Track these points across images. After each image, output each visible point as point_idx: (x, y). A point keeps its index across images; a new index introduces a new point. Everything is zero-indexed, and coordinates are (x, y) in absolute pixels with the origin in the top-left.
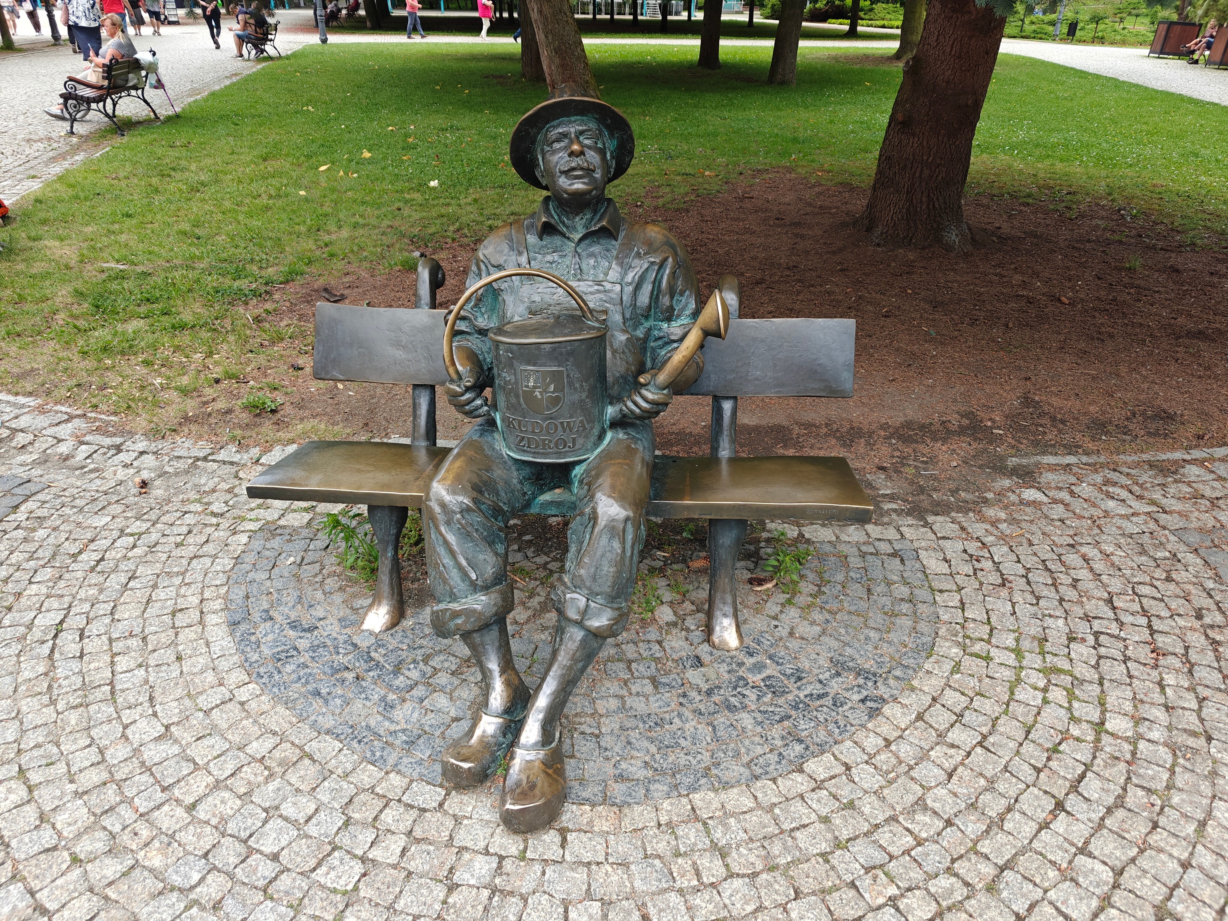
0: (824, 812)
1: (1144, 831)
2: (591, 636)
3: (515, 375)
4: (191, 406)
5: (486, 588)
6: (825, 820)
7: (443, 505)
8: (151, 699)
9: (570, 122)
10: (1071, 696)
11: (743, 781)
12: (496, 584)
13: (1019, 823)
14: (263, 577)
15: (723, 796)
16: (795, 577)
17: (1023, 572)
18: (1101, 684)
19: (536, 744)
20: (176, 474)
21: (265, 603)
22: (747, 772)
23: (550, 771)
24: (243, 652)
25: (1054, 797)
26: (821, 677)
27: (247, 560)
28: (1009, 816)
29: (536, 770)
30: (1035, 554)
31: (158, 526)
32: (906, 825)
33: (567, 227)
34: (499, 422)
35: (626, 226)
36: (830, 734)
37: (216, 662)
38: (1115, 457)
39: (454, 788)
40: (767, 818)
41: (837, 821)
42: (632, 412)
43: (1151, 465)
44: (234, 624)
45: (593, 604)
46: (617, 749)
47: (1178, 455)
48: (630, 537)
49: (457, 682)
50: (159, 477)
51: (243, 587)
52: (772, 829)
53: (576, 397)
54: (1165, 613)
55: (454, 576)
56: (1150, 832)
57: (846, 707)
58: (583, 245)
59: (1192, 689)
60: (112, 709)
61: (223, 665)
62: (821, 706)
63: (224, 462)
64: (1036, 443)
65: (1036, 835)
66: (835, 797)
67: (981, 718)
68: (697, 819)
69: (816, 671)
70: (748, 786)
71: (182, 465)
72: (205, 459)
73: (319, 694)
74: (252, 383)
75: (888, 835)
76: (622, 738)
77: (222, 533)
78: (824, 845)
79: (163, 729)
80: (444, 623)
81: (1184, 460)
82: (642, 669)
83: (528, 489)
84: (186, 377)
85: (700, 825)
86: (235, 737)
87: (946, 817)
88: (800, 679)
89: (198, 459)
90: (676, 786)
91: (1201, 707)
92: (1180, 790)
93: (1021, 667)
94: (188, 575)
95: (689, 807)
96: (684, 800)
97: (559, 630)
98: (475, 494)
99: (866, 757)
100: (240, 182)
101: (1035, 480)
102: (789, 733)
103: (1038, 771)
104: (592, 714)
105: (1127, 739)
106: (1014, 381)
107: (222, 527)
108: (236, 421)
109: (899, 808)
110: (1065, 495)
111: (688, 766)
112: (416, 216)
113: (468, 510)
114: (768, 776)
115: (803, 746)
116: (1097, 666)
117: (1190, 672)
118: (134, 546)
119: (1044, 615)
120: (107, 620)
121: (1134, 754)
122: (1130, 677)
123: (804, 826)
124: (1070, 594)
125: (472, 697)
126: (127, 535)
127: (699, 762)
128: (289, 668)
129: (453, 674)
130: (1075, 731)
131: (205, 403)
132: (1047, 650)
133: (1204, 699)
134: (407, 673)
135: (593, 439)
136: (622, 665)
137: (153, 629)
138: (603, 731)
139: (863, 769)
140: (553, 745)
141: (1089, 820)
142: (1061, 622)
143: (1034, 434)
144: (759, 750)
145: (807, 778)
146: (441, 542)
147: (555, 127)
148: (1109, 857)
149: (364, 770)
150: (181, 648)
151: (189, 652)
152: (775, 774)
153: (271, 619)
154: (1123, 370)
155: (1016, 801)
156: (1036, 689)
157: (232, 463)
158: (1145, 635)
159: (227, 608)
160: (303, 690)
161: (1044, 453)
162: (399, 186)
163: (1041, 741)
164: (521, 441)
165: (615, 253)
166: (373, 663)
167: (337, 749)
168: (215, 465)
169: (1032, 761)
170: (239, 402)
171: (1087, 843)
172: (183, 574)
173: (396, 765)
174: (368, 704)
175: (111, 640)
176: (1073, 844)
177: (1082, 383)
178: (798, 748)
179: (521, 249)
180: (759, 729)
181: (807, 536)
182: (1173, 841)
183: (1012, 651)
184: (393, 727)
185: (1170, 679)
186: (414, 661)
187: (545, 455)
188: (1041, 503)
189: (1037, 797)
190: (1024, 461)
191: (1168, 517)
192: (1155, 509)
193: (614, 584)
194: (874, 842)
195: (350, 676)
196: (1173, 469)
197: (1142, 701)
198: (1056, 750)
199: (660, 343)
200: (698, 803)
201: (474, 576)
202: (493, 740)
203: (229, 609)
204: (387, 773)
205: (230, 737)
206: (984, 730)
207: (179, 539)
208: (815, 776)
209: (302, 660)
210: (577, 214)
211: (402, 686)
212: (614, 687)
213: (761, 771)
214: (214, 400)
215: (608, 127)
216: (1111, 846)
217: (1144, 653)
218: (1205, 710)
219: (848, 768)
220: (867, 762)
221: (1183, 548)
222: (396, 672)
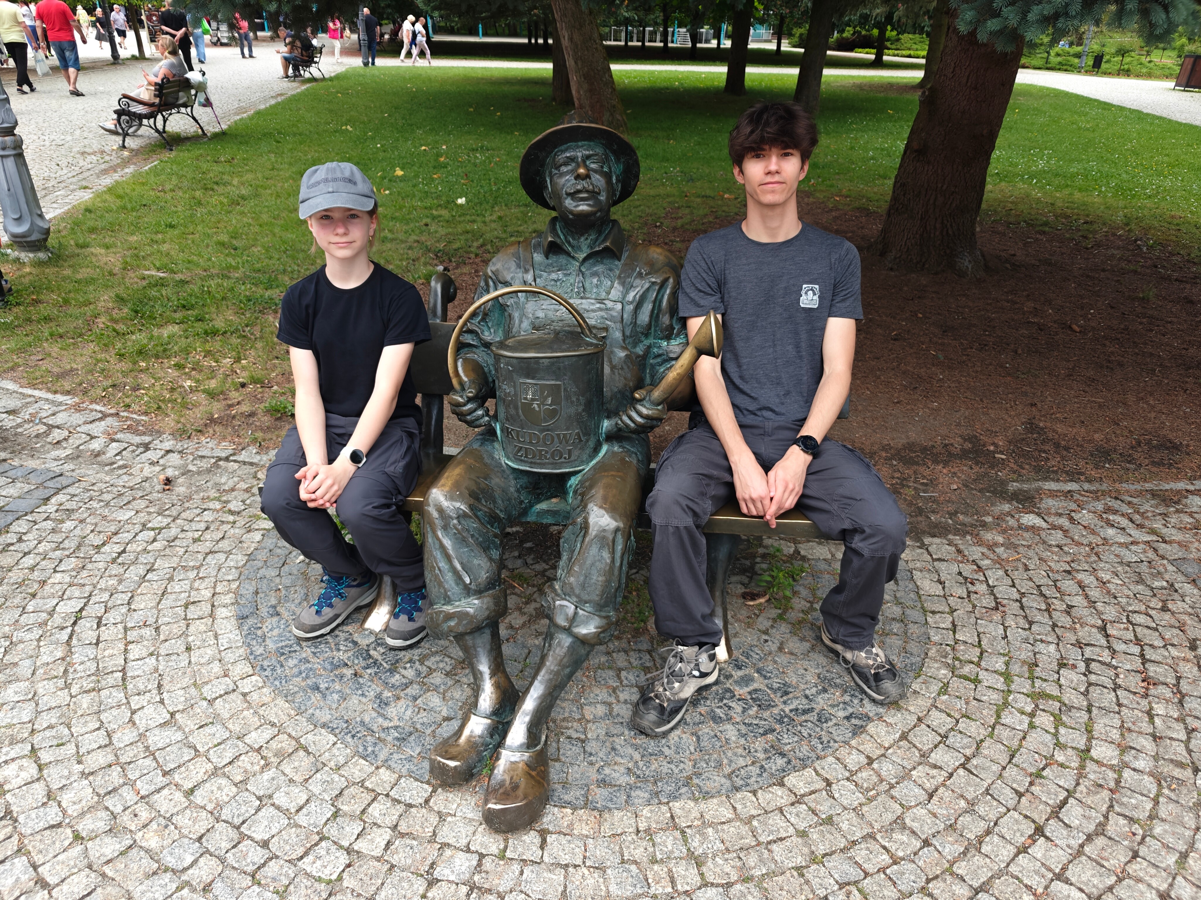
0: (802, 826)
1: (1123, 860)
2: (578, 643)
3: (515, 387)
4: (217, 408)
5: (479, 592)
6: (803, 834)
7: (441, 510)
8: (160, 686)
9: (578, 147)
10: (1058, 722)
11: (723, 791)
12: (489, 589)
13: (997, 846)
14: (273, 574)
15: (702, 805)
16: (788, 593)
17: (1017, 596)
18: (1089, 711)
19: (521, 746)
20: (199, 473)
21: (273, 599)
22: (727, 783)
23: (534, 773)
24: (249, 645)
25: (1034, 821)
26: (807, 692)
27: (259, 557)
28: (988, 839)
29: (519, 772)
30: (1031, 579)
31: (178, 521)
32: (883, 843)
33: (573, 247)
34: (498, 432)
35: (629, 247)
36: (813, 749)
37: (223, 654)
38: (1117, 485)
39: (440, 786)
40: (745, 830)
41: (814, 835)
42: (627, 426)
43: (1154, 494)
44: (242, 618)
45: (581, 612)
46: (601, 754)
47: (1181, 485)
48: (619, 547)
49: (450, 683)
50: (183, 474)
51: (254, 583)
52: (750, 841)
53: (572, 410)
54: (1158, 643)
55: (449, 579)
56: (1129, 862)
57: (830, 724)
58: (587, 264)
59: (1181, 719)
60: (122, 695)
61: (229, 657)
62: (806, 721)
63: (244, 463)
64: (1038, 469)
65: (1013, 859)
66: (814, 812)
67: (966, 740)
68: (676, 827)
69: (803, 686)
70: (728, 797)
71: (204, 464)
72: (227, 459)
73: (318, 688)
74: (275, 388)
75: (864, 852)
76: (608, 744)
77: (237, 531)
78: (800, 859)
79: (168, 716)
80: (438, 625)
81: (1187, 491)
82: (631, 677)
83: (524, 497)
84: (214, 381)
85: (677, 834)
86: (236, 727)
87: (923, 837)
88: (786, 693)
89: (220, 459)
90: (657, 794)
91: (1189, 738)
92: (1163, 820)
93: (1009, 691)
94: (202, 569)
95: (669, 815)
96: (664, 808)
97: (549, 636)
98: (472, 501)
99: (847, 774)
100: (278, 196)
101: (1034, 506)
102: (772, 747)
103: (1020, 795)
104: (579, 720)
105: (1111, 767)
106: (1020, 407)
107: (238, 524)
108: (258, 424)
109: (877, 826)
110: (1064, 522)
111: (670, 775)
112: (442, 231)
113: (465, 515)
114: (748, 788)
115: (785, 760)
116: (1086, 693)
117: (1181, 702)
118: (155, 540)
119: (1036, 641)
120: (124, 610)
121: (1118, 782)
122: (1119, 705)
123: (781, 839)
124: (1064, 620)
125: (464, 698)
126: (148, 529)
127: (681, 771)
128: (291, 662)
129: (447, 674)
130: (1060, 757)
131: (230, 406)
132: (1036, 675)
133: (1193, 730)
134: (403, 672)
135: (588, 451)
136: (611, 673)
137: (166, 620)
138: (589, 736)
139: (843, 786)
140: (538, 748)
141: (1068, 846)
142: (1052, 648)
143: (1036, 460)
144: (741, 762)
145: (787, 792)
146: (437, 546)
147: (563, 151)
148: (1087, 884)
149: (356, 764)
150: (190, 639)
151: (198, 643)
152: (756, 787)
153: (278, 614)
154: (1131, 398)
155: (996, 824)
156: (1023, 713)
157: (251, 464)
158: (1138, 663)
159: (237, 603)
160: (303, 684)
161: (1046, 479)
162: (428, 202)
163: (1024, 765)
164: (519, 451)
165: (618, 272)
166: (371, 660)
167: (331, 743)
168: (236, 466)
169: (1014, 786)
170: (262, 406)
171: (1064, 869)
172: (198, 568)
173: (387, 761)
174: (364, 700)
175: (126, 629)
176: (1050, 870)
177: (1088, 410)
178: (780, 762)
179: (527, 267)
180: (742, 741)
181: (803, 553)
182: (1153, 871)
183: (1001, 674)
184: (386, 724)
185: (1159, 709)
186: (411, 661)
187: (542, 465)
188: (1040, 529)
189: (1016, 821)
190: (1026, 486)
191: (1168, 547)
192: (1155, 538)
193: (603, 592)
194: (850, 858)
195: (348, 672)
196: (1175, 499)
197: (1129, 730)
198: (1039, 776)
199: (659, 360)
200: (677, 812)
201: (467, 580)
202: (479, 740)
203: (239, 604)
204: (377, 768)
205: (230, 726)
206: (968, 752)
207: (197, 535)
208: (795, 790)
209: (304, 655)
210: (582, 235)
211: (398, 684)
212: (602, 694)
213: (741, 782)
214: (239, 403)
215: (614, 152)
216: (1089, 873)
217: (1135, 682)
218: (1193, 741)
219: (829, 784)
220: (848, 779)
221: (1181, 578)
222: (393, 670)
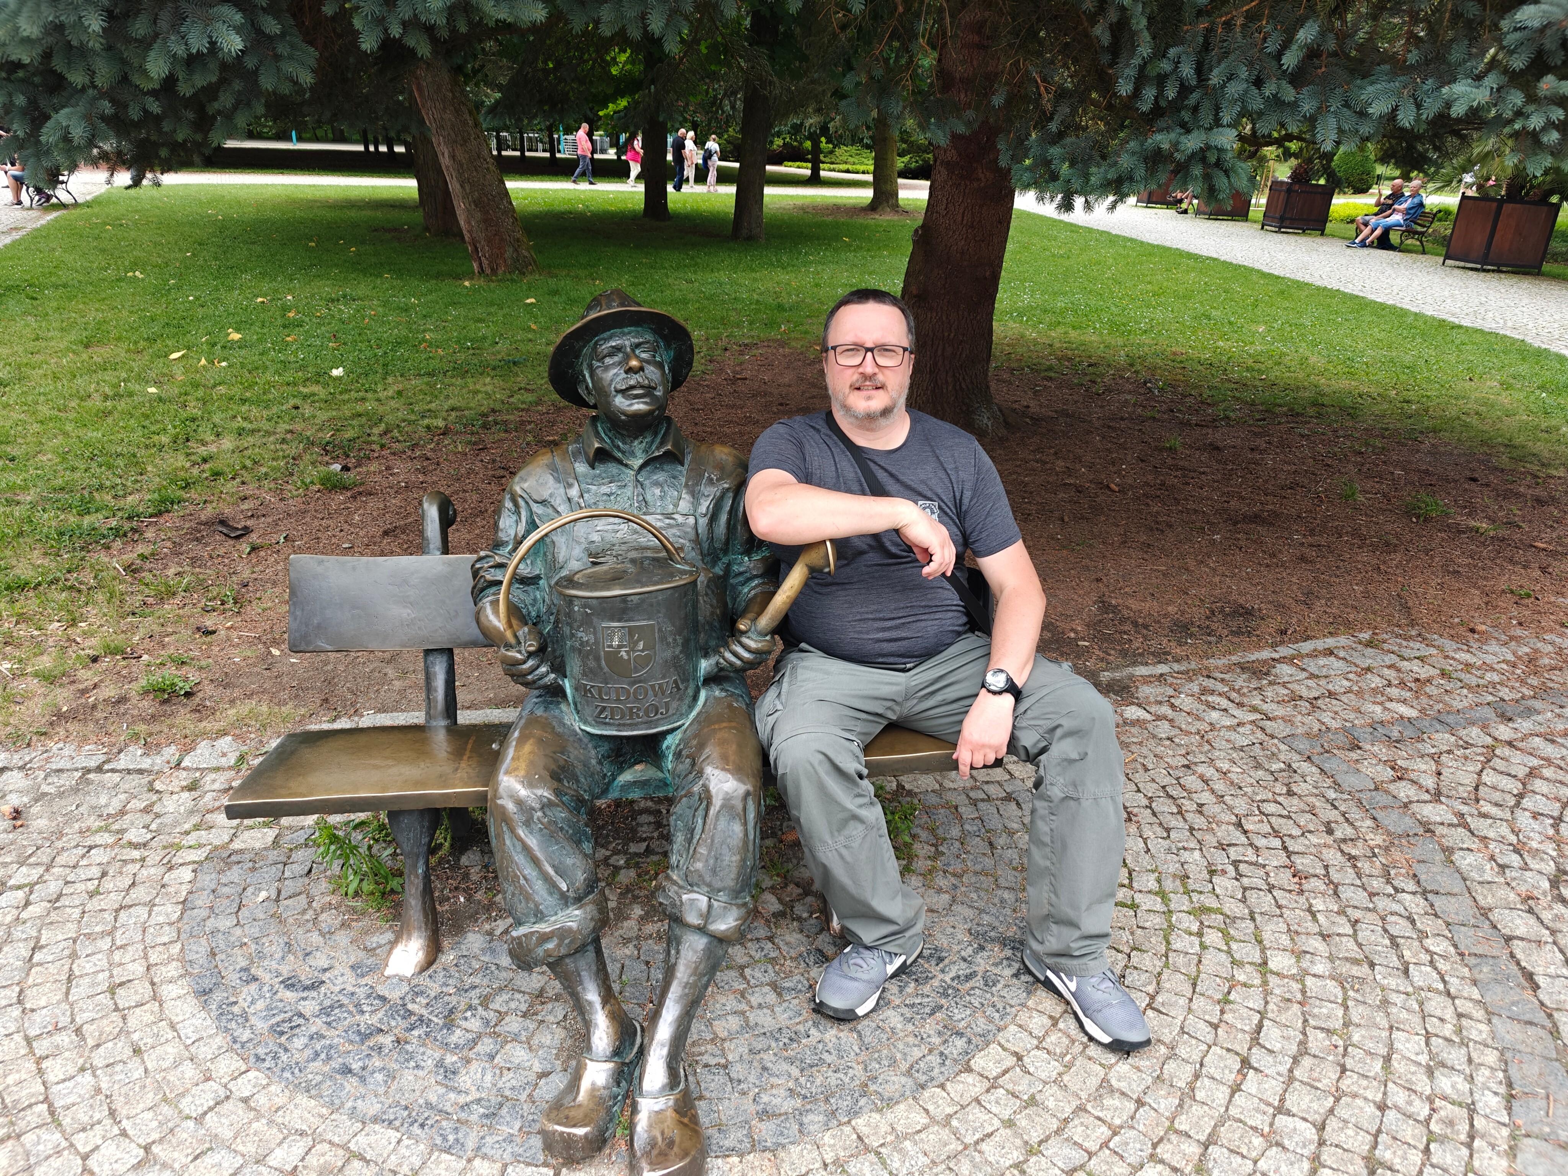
0: (1006, 1114)
1: (1335, 1077)
2: (715, 943)
4: (63, 697)
5: (578, 900)
6: (1009, 1123)
7: (519, 803)
8: (112, 1113)
9: (624, 334)
10: (1227, 937)
11: (908, 1093)
12: (589, 893)
13: (1210, 1089)
14: (229, 923)
15: (890, 1115)
16: (908, 839)
17: (1145, 802)
18: (1253, 919)
19: (663, 1088)
20: (61, 795)
21: (240, 959)
22: (910, 1082)
23: (686, 1120)
24: (227, 1030)
25: (1237, 1054)
26: (963, 953)
27: (199, 903)
28: (1198, 1084)
30: (1153, 780)
31: (55, 870)
32: (1097, 1114)
36: (990, 1020)
37: (193, 1049)
38: (1205, 662)
40: (945, 1133)
41: (1022, 1121)
42: (731, 664)
43: (1243, 667)
44: (203, 994)
45: (716, 904)
46: (752, 1079)
47: (1265, 654)
48: (751, 816)
49: (532, 1026)
50: (37, 801)
51: (203, 941)
52: (955, 1146)
53: (668, 654)
54: (1296, 832)
55: (539, 889)
56: (1340, 1078)
57: (999, 986)
58: (643, 473)
59: (1342, 912)
60: (58, 1135)
61: (204, 1051)
62: (973, 988)
63: (129, 772)
64: (1124, 653)
65: (1230, 1101)
66: (1014, 1095)
67: (1144, 976)
68: (867, 1149)
69: (956, 948)
70: (914, 1098)
71: (66, 781)
72: (99, 769)
73: (350, 1071)
74: (145, 657)
75: (1080, 1129)
76: (755, 1064)
77: (153, 871)
78: (1015, 1154)
79: (142, 1152)
81: (1273, 660)
82: (758, 974)
84: (45, 658)
85: (872, 1157)
86: (250, 1148)
87: (1135, 1097)
88: (941, 960)
89: (89, 771)
90: (833, 1113)
91: (1355, 931)
92: (1358, 1026)
93: (1170, 911)
94: (118, 934)
95: (855, 1136)
96: (847, 1129)
98: (555, 784)
99: (1035, 1042)
100: (56, 378)
101: (1132, 696)
102: (945, 1027)
103: (1215, 1027)
104: (712, 1040)
105: (1293, 977)
106: (1086, 584)
107: (149, 861)
108: (135, 712)
109: (1084, 1095)
110: (1165, 710)
111: (841, 1086)
112: (322, 416)
113: (550, 804)
114: (935, 1083)
115: (964, 1039)
116: (1244, 900)
117: (1336, 893)
118: (27, 904)
119: (1179, 849)
120: (16, 1012)
121: (1303, 992)
122: (1279, 907)
123: (989, 1135)
124: (1199, 822)
125: (557, 1042)
126: (11, 888)
127: (852, 1079)
128: (299, 1043)
129: (524, 1015)
130: (1241, 977)
131: (84, 692)
132: (1191, 888)
133: (1357, 921)
134: (464, 1024)
136: (733, 974)
137: (87, 1016)
138: (730, 1058)
139: (1035, 1056)
141: (1278, 1074)
142: (1197, 854)
143: (1120, 643)
144: (917, 1053)
145: (978, 1078)
146: (519, 848)
147: (606, 340)
148: (1308, 1112)
149: (438, 1162)
150: (135, 1037)
151: (150, 1041)
152: (942, 1079)
153: (256, 979)
154: (1191, 563)
155: (1201, 1065)
156: (1190, 934)
157: (140, 772)
158: (1283, 859)
159: (187, 973)
160: (327, 1069)
161: (1134, 664)
162: (288, 377)
163: (1210, 992)
164: (601, 712)
165: (683, 480)
166: (414, 1018)
167: (394, 1141)
168: (116, 777)
169: (1207, 1017)
170: (135, 686)
171: (1282, 1100)
172: (111, 933)
173: (479, 1148)
174: (421, 1073)
175: (29, 1040)
176: (1269, 1104)
177: (1154, 581)
178: (960, 1043)
179: (571, 480)
180: (910, 1027)
181: (907, 787)
182: (1365, 1083)
183: (1156, 894)
184: (462, 1099)
185: (1318, 904)
186: (470, 1007)
187: (633, 726)
188: (1145, 721)
189: (1220, 1056)
190: (1117, 675)
191: (1273, 724)
192: (1259, 716)
193: (739, 874)
194: (1067, 1140)
195: (387, 1040)
196: (1264, 670)
197: (1297, 933)
198: (1227, 1002)
199: (741, 579)
200: (864, 1130)
201: (564, 887)
202: (606, 1093)
203: (191, 974)
204: (469, 1161)
205: (240, 1148)
206: (1151, 989)
207: (91, 885)
208: (986, 1074)
209: (314, 1029)
210: (636, 438)
211: (462, 1042)
212: (730, 1002)
213: (924, 1078)
214: (95, 686)
215: (664, 338)
216: (1307, 1099)
217: (1285, 878)
218: (1360, 934)
219: (1020, 1058)
220: (1037, 1047)
221: (1296, 757)
222: (449, 1024)
